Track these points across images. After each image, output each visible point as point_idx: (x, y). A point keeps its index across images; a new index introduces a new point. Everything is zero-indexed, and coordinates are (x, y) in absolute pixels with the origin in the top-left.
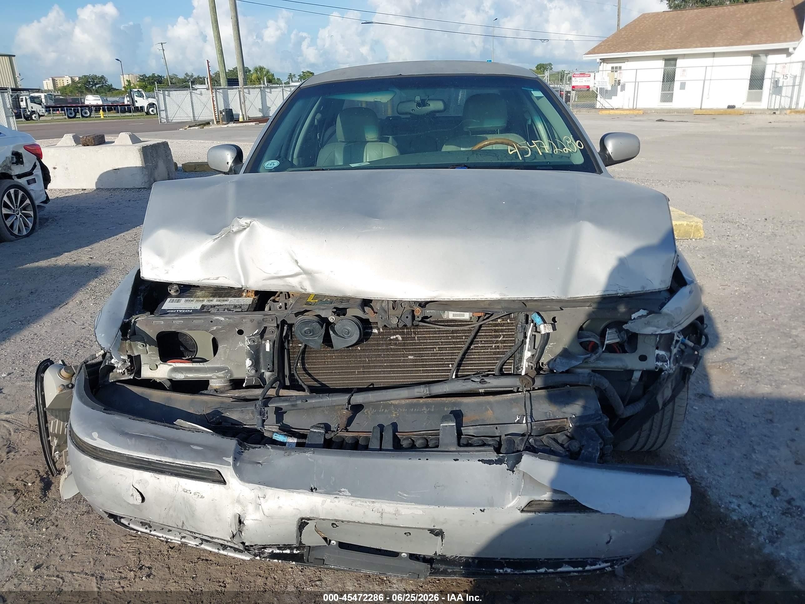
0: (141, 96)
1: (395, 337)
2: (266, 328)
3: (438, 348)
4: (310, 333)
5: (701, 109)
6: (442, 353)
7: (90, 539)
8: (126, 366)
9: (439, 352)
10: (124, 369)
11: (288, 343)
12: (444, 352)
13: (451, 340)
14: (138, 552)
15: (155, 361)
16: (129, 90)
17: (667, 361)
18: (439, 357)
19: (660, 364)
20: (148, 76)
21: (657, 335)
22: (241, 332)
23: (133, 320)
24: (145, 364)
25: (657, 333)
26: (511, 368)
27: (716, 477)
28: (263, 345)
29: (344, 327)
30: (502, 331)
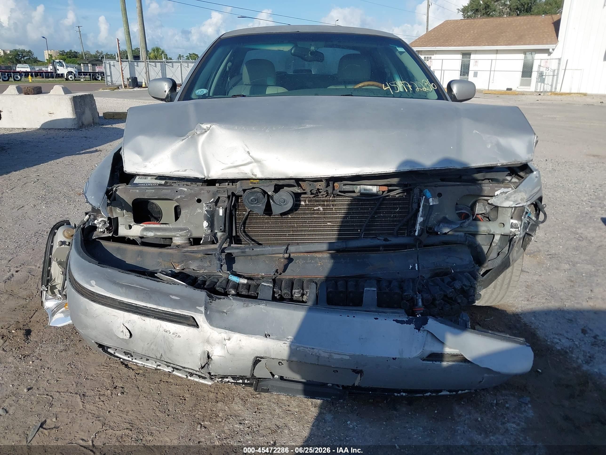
0: (62, 66)
1: (317, 208)
2: (219, 198)
3: (350, 216)
4: (255, 201)
5: (488, 90)
6: (353, 221)
7: (70, 369)
8: (106, 227)
9: (351, 220)
10: (104, 229)
11: (236, 211)
12: (354, 220)
13: (360, 211)
14: (111, 377)
15: (130, 222)
16: (51, 61)
17: (518, 228)
18: (351, 224)
19: (513, 230)
20: (66, 52)
21: (512, 207)
22: (199, 201)
23: (114, 188)
24: (121, 225)
25: (513, 206)
26: (405, 233)
27: (541, 322)
28: (217, 211)
29: (281, 197)
30: (399, 204)
